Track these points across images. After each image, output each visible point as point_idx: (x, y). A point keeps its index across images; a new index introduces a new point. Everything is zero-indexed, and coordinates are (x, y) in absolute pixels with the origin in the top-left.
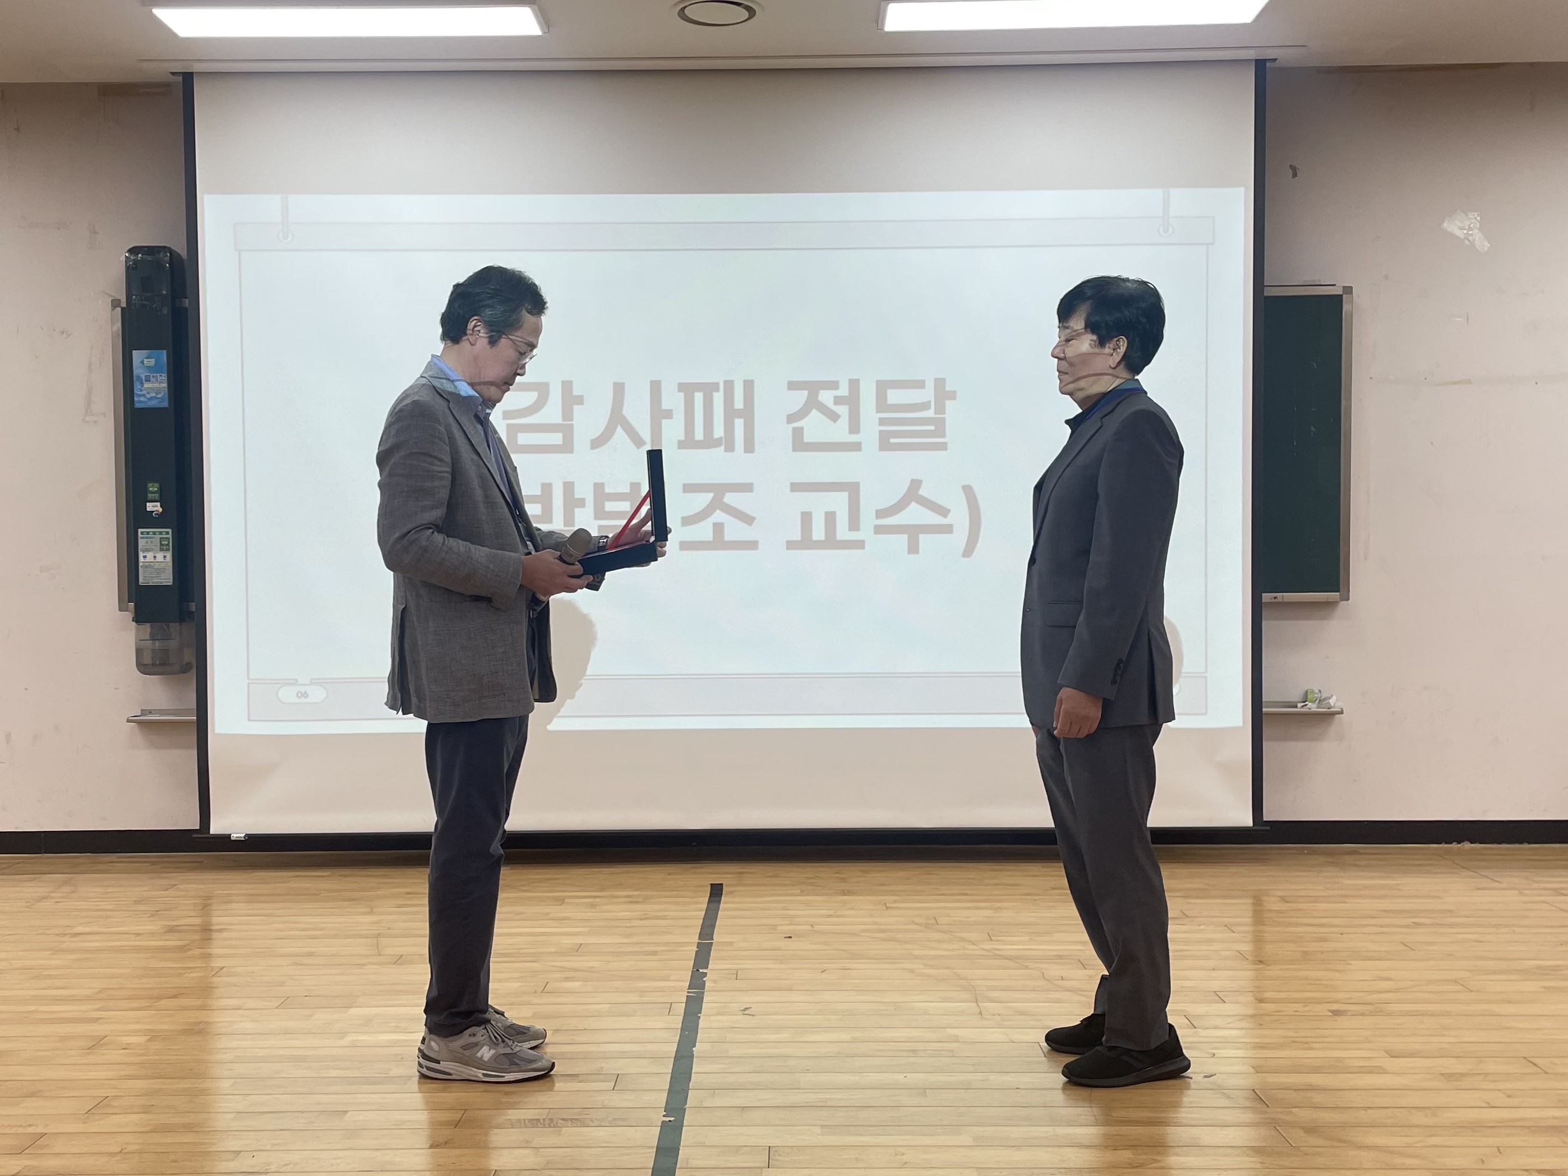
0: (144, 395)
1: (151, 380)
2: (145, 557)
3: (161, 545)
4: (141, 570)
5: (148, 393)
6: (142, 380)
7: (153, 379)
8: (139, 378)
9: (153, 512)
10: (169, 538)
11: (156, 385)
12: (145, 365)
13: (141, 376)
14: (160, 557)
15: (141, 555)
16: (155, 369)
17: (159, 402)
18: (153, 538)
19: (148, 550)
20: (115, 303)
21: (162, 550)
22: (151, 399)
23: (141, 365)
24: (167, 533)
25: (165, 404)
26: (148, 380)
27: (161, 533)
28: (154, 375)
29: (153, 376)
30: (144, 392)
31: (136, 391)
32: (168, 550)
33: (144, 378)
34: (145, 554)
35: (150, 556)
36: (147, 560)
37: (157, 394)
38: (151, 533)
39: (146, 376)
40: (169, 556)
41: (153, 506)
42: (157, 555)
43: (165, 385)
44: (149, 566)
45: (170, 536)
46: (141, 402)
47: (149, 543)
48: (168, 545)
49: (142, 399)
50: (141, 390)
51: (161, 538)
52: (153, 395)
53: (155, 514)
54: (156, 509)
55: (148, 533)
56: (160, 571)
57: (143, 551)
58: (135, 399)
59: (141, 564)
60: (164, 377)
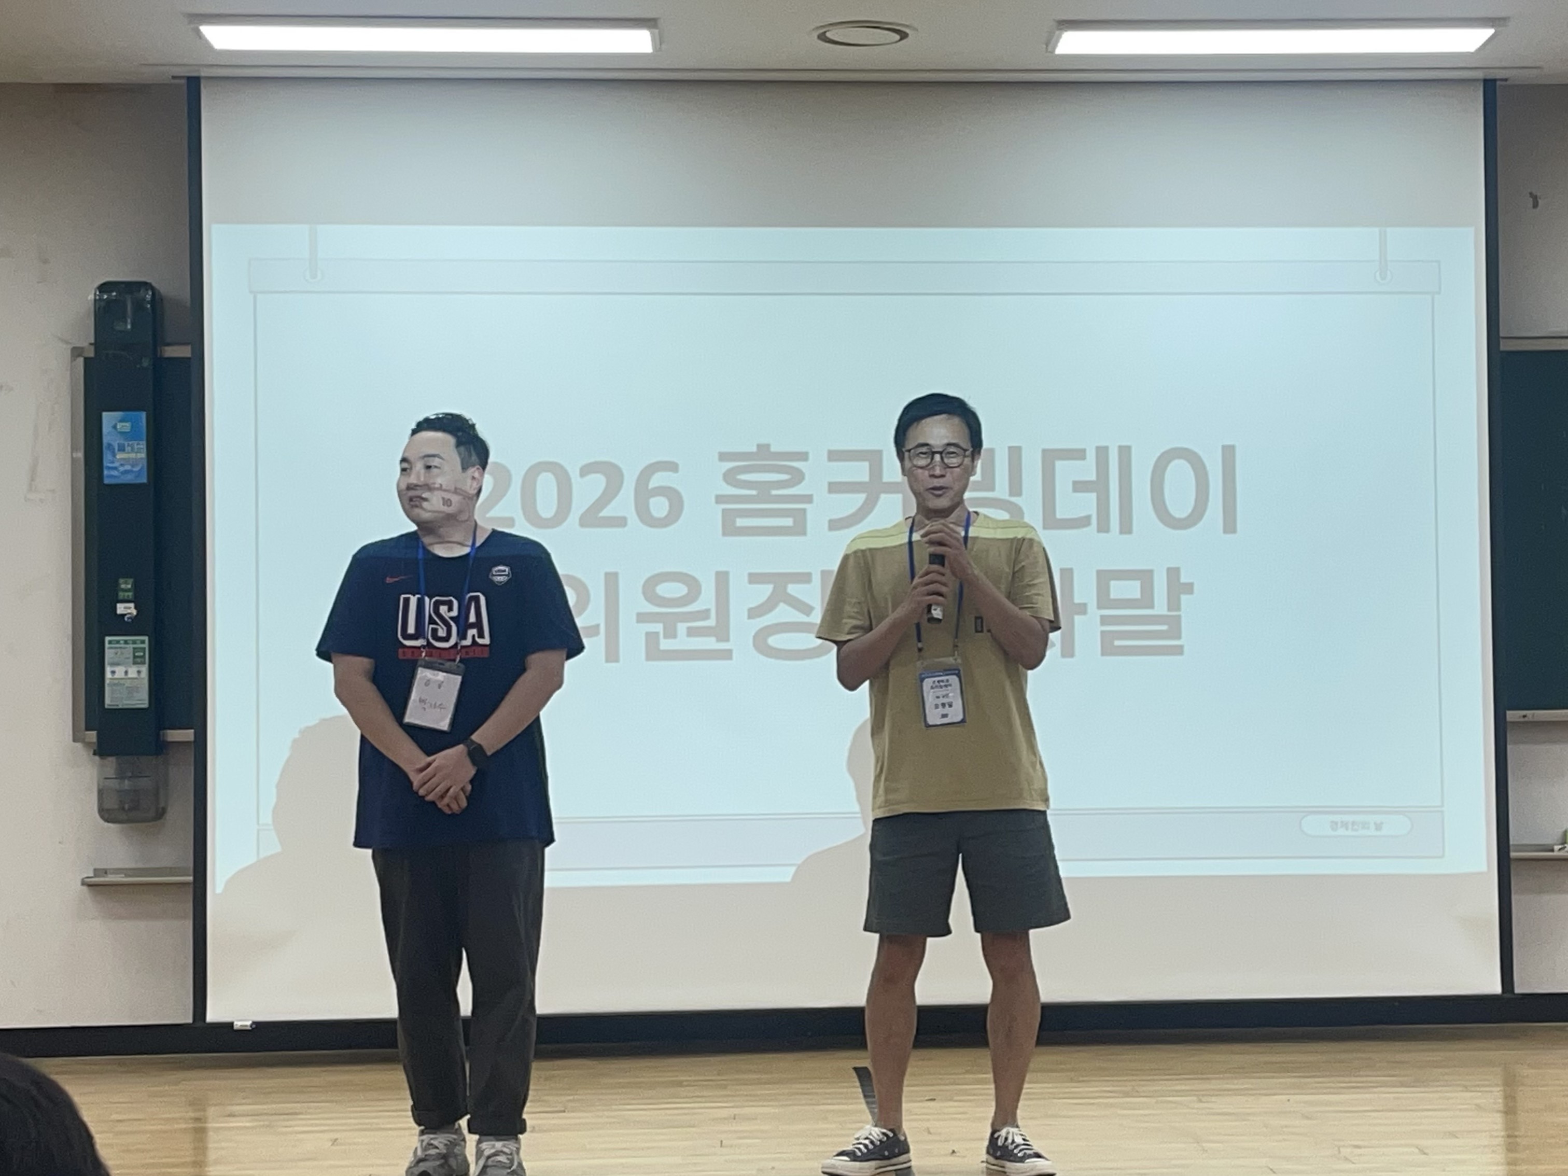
0: (115, 468)
1: (126, 449)
2: (113, 672)
3: (135, 657)
4: (107, 689)
5: (122, 465)
6: (114, 449)
7: (128, 449)
8: (109, 445)
9: (125, 615)
10: (144, 648)
11: (133, 455)
12: (119, 430)
13: (112, 443)
14: (133, 672)
15: (108, 669)
16: (131, 436)
17: (137, 477)
18: (124, 648)
19: (117, 664)
20: (76, 352)
21: (135, 663)
22: (126, 472)
23: (113, 430)
24: (143, 642)
25: (144, 480)
26: (122, 449)
27: (134, 642)
28: (130, 443)
29: (128, 445)
30: (116, 464)
31: (106, 464)
32: (143, 663)
33: (116, 448)
34: (113, 669)
35: (120, 671)
36: (116, 676)
37: (133, 466)
38: (122, 642)
39: (119, 445)
40: (145, 669)
41: (125, 608)
42: (130, 670)
43: (143, 455)
44: (117, 683)
45: (146, 645)
46: (112, 476)
47: (119, 653)
48: (143, 657)
49: (115, 473)
50: (113, 462)
51: (134, 648)
52: (128, 467)
53: (128, 618)
54: (129, 611)
55: (118, 642)
56: (131, 690)
57: (112, 664)
58: (106, 472)
59: (107, 682)
60: (143, 445)
